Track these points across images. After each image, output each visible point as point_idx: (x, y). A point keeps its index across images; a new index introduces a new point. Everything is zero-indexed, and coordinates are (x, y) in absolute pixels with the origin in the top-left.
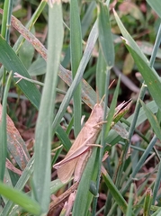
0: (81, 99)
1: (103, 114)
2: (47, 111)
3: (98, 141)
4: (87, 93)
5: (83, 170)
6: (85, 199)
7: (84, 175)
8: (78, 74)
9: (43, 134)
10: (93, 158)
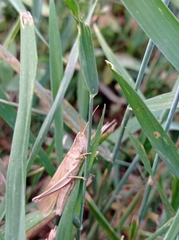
0: (62, 121)
1: (87, 143)
2: (21, 149)
3: (81, 173)
4: (69, 114)
5: (65, 203)
6: (67, 234)
7: (66, 209)
8: (58, 96)
9: (16, 176)
10: (76, 190)
